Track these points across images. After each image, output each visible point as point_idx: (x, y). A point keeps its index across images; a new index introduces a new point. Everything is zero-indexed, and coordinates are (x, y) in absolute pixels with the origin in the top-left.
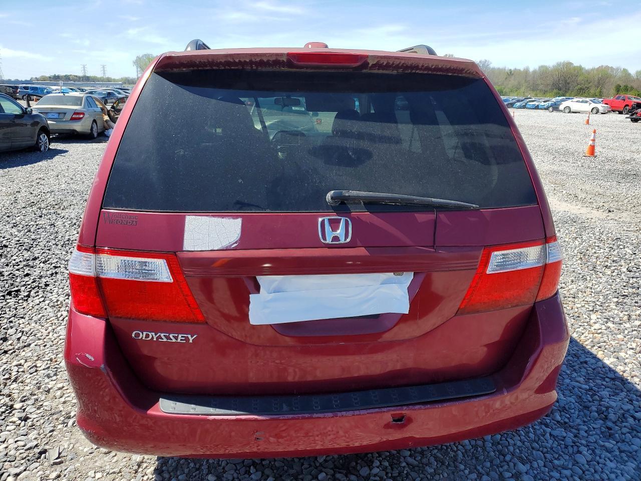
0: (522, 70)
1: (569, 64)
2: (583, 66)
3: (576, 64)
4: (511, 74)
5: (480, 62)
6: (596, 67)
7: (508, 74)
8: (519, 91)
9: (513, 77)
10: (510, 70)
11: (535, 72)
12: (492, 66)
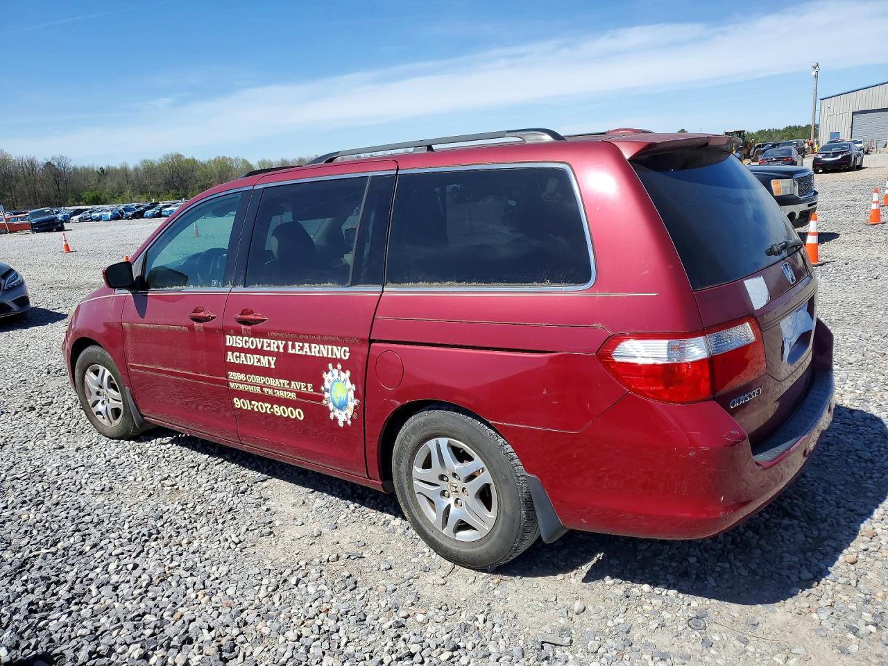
0: (118, 167)
1: (178, 157)
2: (196, 159)
3: (187, 156)
4: (103, 173)
5: (53, 158)
6: (212, 159)
7: (99, 173)
8: (123, 196)
9: (108, 179)
10: (101, 168)
11: (136, 169)
12: (72, 164)
